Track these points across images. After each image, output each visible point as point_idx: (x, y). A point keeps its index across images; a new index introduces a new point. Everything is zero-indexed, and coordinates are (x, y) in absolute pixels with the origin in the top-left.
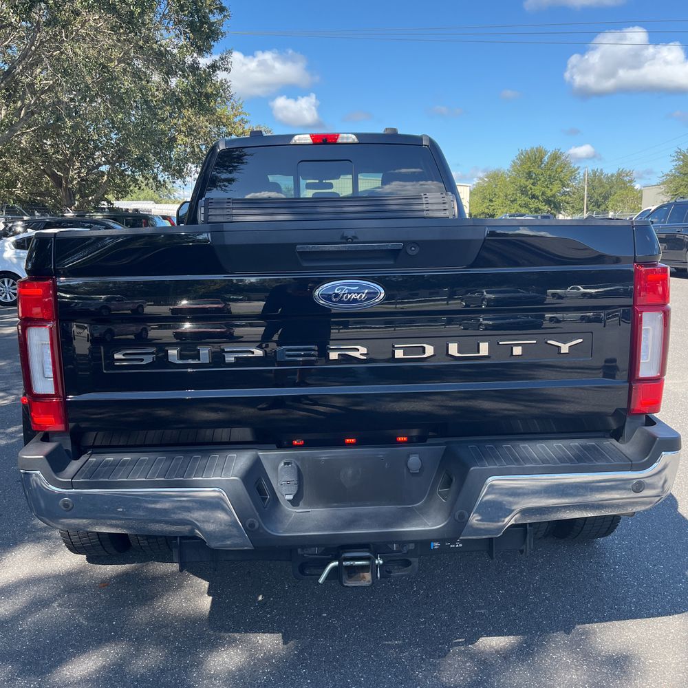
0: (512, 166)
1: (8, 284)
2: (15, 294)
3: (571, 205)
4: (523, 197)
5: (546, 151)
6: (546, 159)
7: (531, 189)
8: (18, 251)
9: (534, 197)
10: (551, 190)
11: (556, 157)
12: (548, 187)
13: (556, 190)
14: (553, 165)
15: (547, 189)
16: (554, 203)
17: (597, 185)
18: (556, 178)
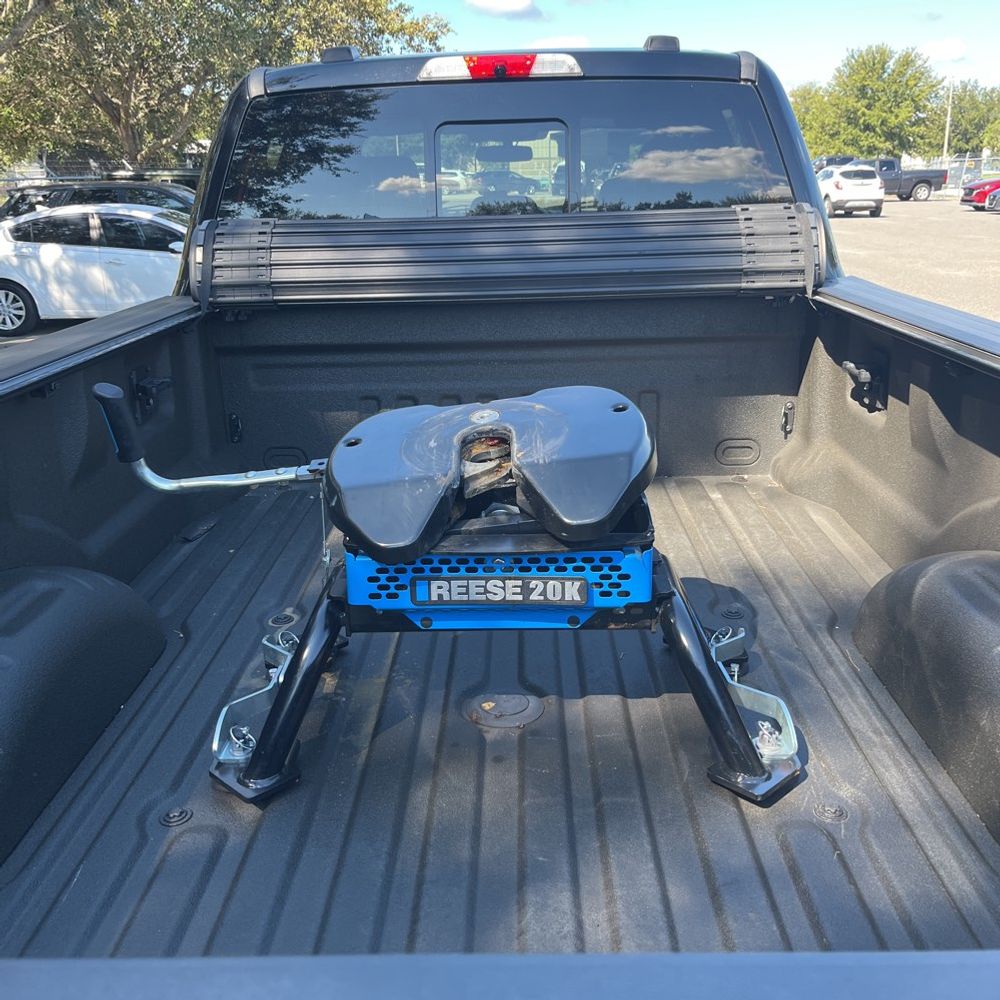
0: (836, 78)
1: (7, 300)
2: (19, 317)
3: (927, 141)
4: (850, 129)
5: (891, 52)
6: (891, 64)
7: (864, 114)
8: (20, 243)
9: (868, 128)
10: (897, 116)
11: (907, 61)
12: (892, 112)
13: (904, 116)
14: (901, 74)
15: (889, 115)
16: (900, 138)
17: (968, 105)
18: (906, 96)
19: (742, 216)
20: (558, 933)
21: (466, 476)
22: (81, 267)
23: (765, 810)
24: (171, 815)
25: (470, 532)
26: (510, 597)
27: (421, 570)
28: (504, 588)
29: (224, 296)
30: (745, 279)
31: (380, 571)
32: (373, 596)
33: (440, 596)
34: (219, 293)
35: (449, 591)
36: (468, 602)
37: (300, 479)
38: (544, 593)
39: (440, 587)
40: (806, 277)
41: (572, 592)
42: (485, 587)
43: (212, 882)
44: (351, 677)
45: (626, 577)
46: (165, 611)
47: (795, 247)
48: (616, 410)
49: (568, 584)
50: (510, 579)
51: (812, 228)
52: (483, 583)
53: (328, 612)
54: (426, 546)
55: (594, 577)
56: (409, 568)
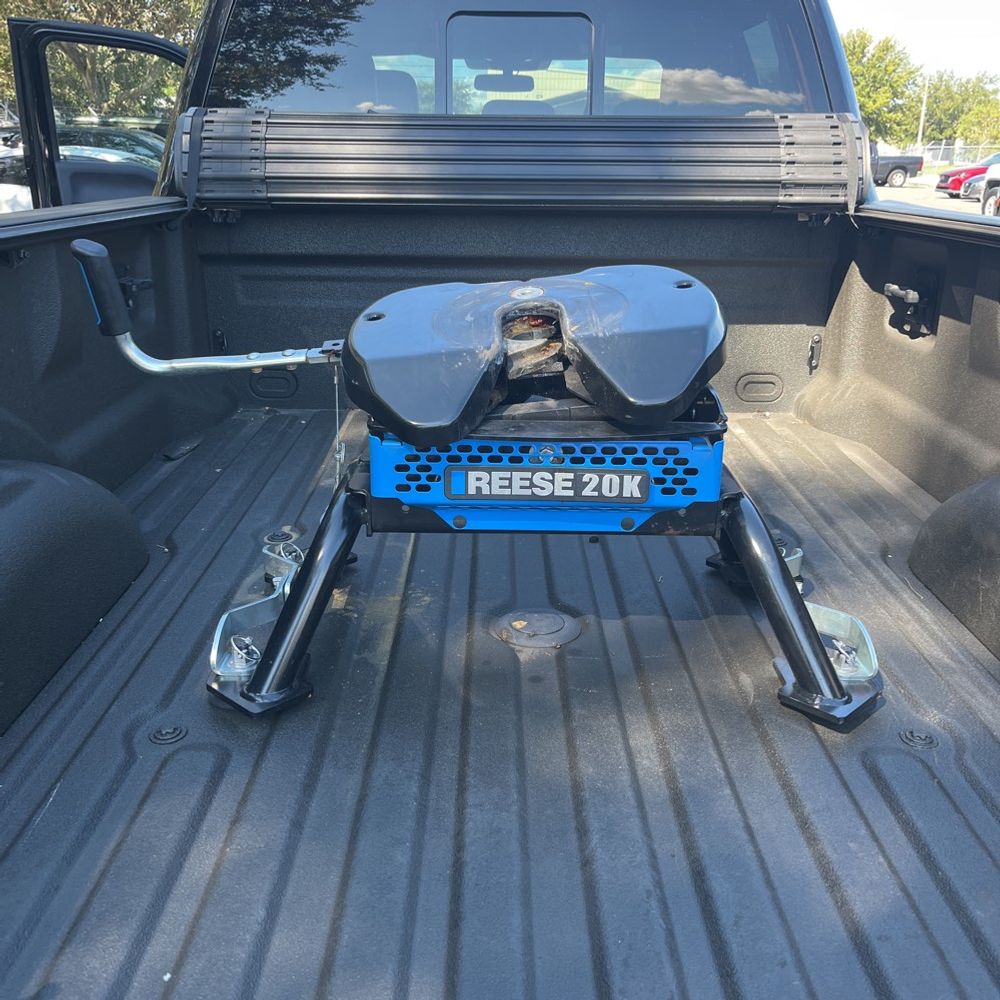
3: (904, 127)
5: (871, 36)
6: (871, 50)
10: (875, 101)
11: (886, 48)
12: (869, 97)
13: (882, 102)
14: (881, 59)
15: (867, 100)
16: (877, 124)
17: (943, 95)
18: (884, 82)
19: (782, 124)
20: (630, 862)
21: (510, 353)
23: (845, 735)
24: (164, 733)
25: (514, 418)
26: (559, 492)
27: (457, 459)
28: (552, 482)
29: (212, 191)
30: (783, 192)
31: (409, 458)
32: (400, 488)
33: (479, 489)
34: (206, 187)
35: (490, 483)
36: (510, 497)
37: (311, 362)
38: (598, 488)
39: (479, 479)
40: (848, 192)
41: (632, 486)
42: (531, 480)
43: (215, 804)
44: (361, 593)
45: (693, 472)
46: (147, 525)
47: (838, 159)
48: (679, 287)
49: (627, 478)
50: (561, 471)
51: (857, 138)
52: (528, 475)
53: (347, 507)
54: (466, 428)
55: (656, 471)
56: (444, 455)
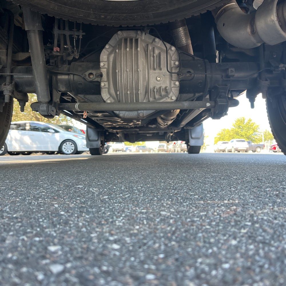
6: (246, 121)
7: (240, 132)
11: (250, 120)
12: (248, 132)
13: (251, 133)
14: (249, 123)
18: (251, 128)
22: (22, 136)
